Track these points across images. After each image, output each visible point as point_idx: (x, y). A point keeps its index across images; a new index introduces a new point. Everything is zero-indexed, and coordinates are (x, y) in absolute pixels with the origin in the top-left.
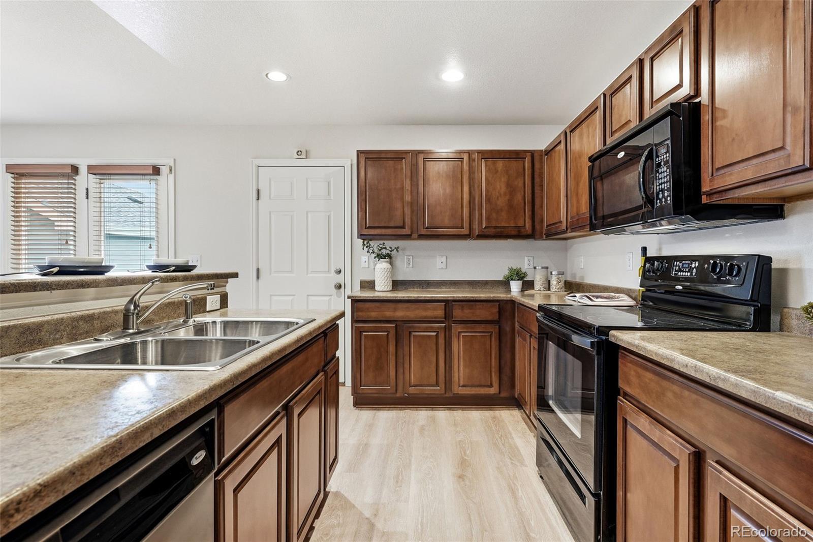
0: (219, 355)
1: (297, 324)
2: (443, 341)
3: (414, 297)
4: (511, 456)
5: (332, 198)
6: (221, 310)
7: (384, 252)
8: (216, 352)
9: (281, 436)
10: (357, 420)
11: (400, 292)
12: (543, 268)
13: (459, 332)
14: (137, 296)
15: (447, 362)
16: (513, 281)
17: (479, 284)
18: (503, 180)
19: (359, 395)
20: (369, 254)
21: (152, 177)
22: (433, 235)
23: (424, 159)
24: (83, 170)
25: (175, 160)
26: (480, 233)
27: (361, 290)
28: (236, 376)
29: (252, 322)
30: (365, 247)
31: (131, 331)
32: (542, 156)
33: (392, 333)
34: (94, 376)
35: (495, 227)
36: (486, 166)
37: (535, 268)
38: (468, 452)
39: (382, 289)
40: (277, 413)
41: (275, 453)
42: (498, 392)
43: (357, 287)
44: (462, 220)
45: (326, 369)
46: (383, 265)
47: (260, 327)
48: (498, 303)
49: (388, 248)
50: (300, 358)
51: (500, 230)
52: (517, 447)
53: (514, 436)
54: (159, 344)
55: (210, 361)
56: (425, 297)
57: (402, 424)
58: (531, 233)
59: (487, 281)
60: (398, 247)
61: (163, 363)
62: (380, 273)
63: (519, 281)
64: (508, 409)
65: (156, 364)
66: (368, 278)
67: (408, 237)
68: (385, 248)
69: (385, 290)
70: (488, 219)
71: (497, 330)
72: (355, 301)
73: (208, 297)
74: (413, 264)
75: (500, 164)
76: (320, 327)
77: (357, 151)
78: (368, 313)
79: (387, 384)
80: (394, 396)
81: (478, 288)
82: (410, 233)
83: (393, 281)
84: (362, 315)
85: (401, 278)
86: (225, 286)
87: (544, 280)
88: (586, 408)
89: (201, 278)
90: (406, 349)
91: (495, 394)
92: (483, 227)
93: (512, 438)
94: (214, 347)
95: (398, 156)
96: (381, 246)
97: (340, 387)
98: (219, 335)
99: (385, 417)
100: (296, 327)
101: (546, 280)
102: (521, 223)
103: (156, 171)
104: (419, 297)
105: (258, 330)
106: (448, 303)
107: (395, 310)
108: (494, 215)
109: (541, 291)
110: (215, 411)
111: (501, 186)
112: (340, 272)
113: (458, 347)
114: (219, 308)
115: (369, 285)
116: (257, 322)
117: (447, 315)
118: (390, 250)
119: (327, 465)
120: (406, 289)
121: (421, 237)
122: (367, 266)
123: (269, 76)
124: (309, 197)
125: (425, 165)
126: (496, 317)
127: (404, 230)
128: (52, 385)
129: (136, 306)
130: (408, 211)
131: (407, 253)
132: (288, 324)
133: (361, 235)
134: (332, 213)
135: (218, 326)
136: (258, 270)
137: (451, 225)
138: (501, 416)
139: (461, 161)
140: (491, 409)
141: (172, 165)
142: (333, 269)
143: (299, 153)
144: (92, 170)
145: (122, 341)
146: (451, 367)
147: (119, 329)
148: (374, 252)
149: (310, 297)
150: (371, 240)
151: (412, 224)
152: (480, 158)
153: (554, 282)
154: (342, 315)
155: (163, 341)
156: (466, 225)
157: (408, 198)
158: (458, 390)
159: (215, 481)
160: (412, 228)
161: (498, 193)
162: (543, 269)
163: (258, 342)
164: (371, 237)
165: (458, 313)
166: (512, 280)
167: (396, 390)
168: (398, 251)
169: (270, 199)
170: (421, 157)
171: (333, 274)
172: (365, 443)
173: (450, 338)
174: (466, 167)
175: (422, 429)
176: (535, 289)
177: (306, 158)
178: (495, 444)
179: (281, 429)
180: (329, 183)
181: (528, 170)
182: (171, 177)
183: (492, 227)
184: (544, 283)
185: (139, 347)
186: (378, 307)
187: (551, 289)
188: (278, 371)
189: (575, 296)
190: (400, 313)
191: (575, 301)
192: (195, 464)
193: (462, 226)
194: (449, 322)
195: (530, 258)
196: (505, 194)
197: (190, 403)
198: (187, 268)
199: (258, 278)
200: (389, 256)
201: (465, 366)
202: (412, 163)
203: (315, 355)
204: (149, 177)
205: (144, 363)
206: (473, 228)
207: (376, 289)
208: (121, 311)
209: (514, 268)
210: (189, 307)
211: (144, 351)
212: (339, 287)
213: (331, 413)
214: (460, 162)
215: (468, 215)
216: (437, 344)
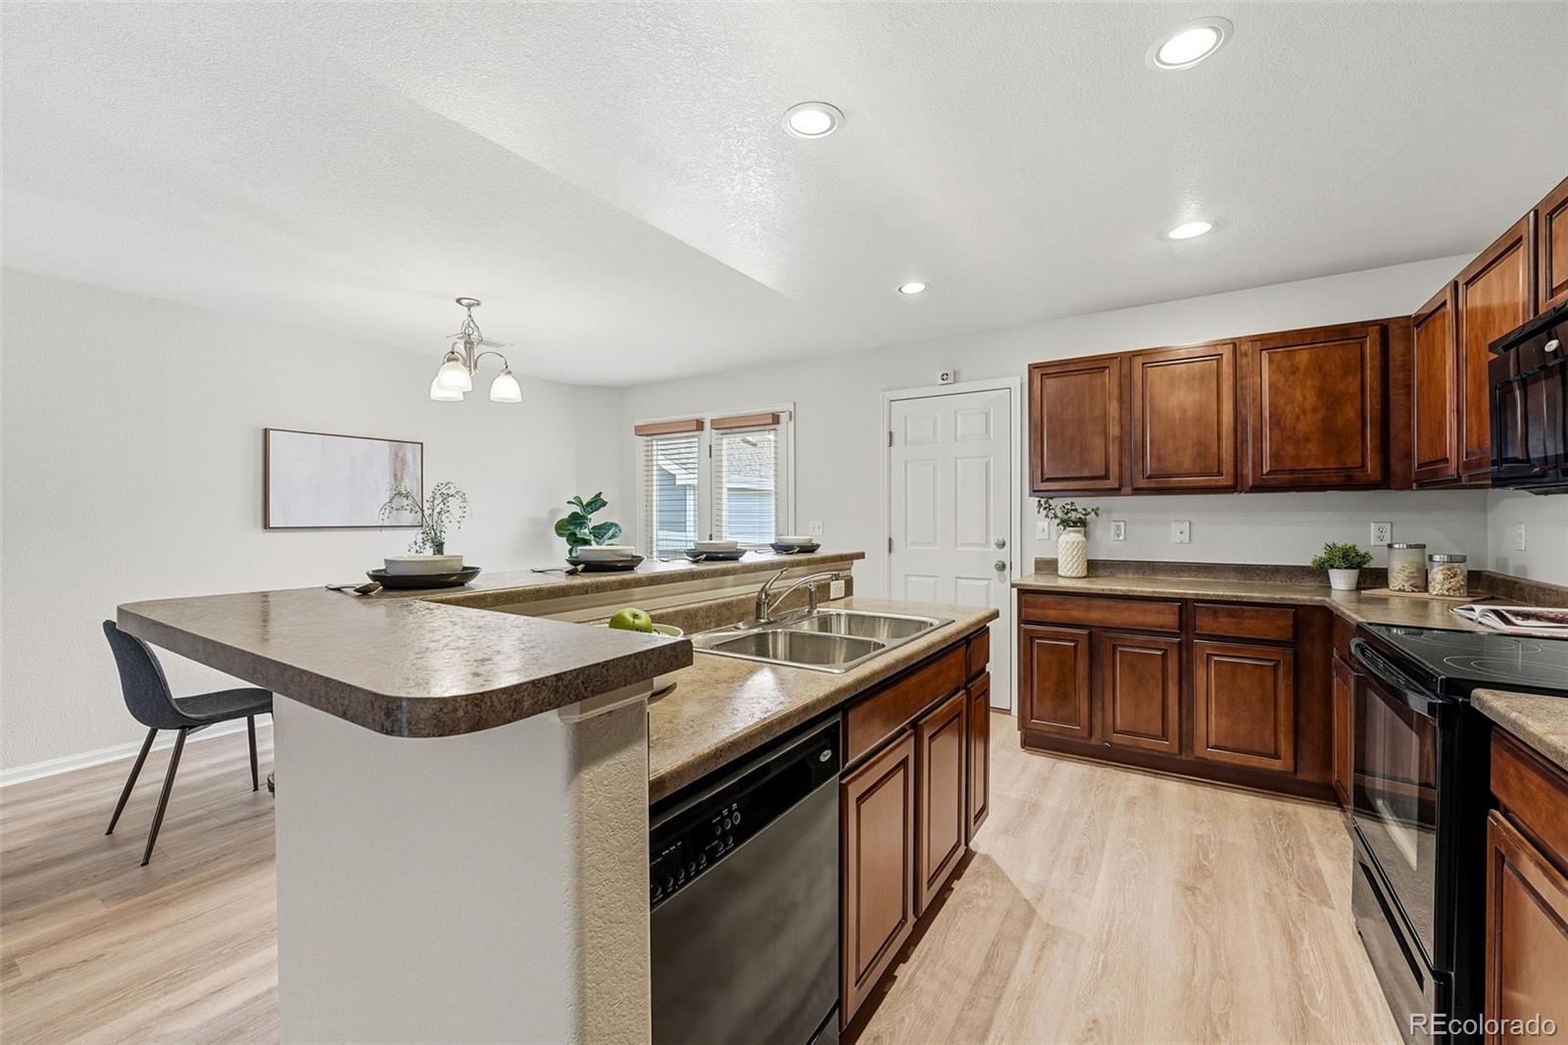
0: (842, 658)
1: (931, 625)
2: (1176, 667)
3: (1121, 590)
4: (1300, 883)
5: (992, 437)
6: (846, 599)
7: (1073, 515)
8: (840, 654)
9: (907, 757)
10: (1024, 768)
11: (1099, 580)
12: (1410, 546)
13: (1208, 654)
14: (768, 586)
15: (1184, 702)
16: (1336, 570)
17: (1258, 572)
18: (1309, 384)
19: (1030, 732)
20: (1048, 520)
21: (772, 427)
22: (1161, 485)
23: (1143, 364)
24: (707, 425)
25: (795, 404)
26: (1256, 484)
27: (1036, 574)
28: (859, 682)
29: (880, 618)
30: (1042, 509)
31: (763, 621)
32: (1409, 327)
33: (1083, 645)
34: (743, 665)
35: (1292, 471)
36: (1271, 361)
37: (1390, 546)
38: (1211, 856)
39: (1070, 575)
40: (903, 731)
41: (900, 774)
42: (1292, 770)
43: (1031, 568)
44: (1219, 460)
45: (969, 686)
46: (1073, 536)
47: (889, 626)
48: (1293, 610)
49: (1080, 510)
50: (932, 669)
51: (1302, 476)
52: (1319, 873)
53: (1318, 852)
54: (788, 636)
55: (834, 662)
56: (1142, 592)
57: (1098, 787)
58: (1379, 479)
59: (1276, 566)
60: (1098, 509)
61: (791, 660)
62: (1067, 550)
63: (1350, 571)
64: (1318, 805)
65: (785, 659)
66: (1048, 555)
67: (1115, 492)
68: (1075, 510)
69: (1074, 575)
70: (1275, 456)
71: (1290, 659)
72: (1024, 593)
73: (832, 583)
74: (1125, 533)
75: (1303, 357)
76: (958, 633)
77: (1029, 365)
78: (1044, 611)
79: (1075, 721)
80: (1088, 742)
81: (1257, 578)
82: (1117, 486)
83: (1088, 561)
84: (1034, 613)
85: (1102, 555)
86: (850, 569)
87: (1414, 570)
88: (1424, 819)
89: (824, 560)
90: (1108, 673)
91: (1283, 771)
92: (1265, 472)
93: (1313, 856)
94: (838, 646)
95: (1096, 365)
96: (1067, 507)
97: (991, 713)
98: (843, 633)
99: (1071, 770)
100: (929, 629)
101: (1418, 570)
102: (1354, 460)
103: (776, 419)
104: (1129, 591)
105: (886, 628)
106: (1185, 606)
107: (1088, 609)
108: (1290, 449)
109: (1404, 591)
110: (840, 714)
111: (1304, 395)
112: (1003, 545)
113: (1204, 679)
114: (843, 595)
115: (1048, 566)
116: (885, 618)
117: (1184, 624)
118: (1084, 512)
119: (970, 816)
120: (1112, 575)
121: (1138, 491)
122: (1046, 537)
123: (903, 290)
124: (958, 437)
125: (1147, 373)
126: (1288, 635)
127: (1107, 481)
128: (716, 669)
129: (767, 595)
130: (1113, 450)
131: (1116, 516)
132: (921, 625)
133: (1034, 491)
134: (992, 458)
135: (843, 619)
136: (890, 539)
137: (1197, 469)
138: (1296, 814)
139: (1218, 360)
140: (1275, 797)
141: (792, 410)
142: (993, 541)
143: (945, 377)
144: (717, 425)
145: (756, 631)
146: (1191, 711)
147: (752, 618)
148: (1056, 517)
149: (959, 580)
150: (1051, 498)
151: (1121, 471)
152: (1258, 349)
153: (1437, 575)
154: (995, 615)
155: (791, 634)
156: (1228, 467)
157: (1114, 430)
158: (1202, 751)
159: (840, 784)
160: (1121, 477)
161: (1299, 407)
162: (1411, 550)
163: (883, 646)
164: (1052, 494)
165: (1205, 623)
166: (1332, 567)
167: (1091, 734)
168: (1097, 514)
169: (906, 443)
170: (1138, 361)
171: (993, 547)
172: (1033, 801)
173: (1191, 661)
174: (1227, 369)
175: (1131, 803)
176: (1391, 587)
177: (955, 382)
178: (1271, 857)
179: (907, 749)
180: (987, 416)
181: (1372, 358)
182: (792, 424)
183: (1284, 471)
184: (1414, 577)
185: (770, 638)
186: (1060, 603)
187: (1431, 589)
188: (905, 682)
189: (1473, 610)
190: (1096, 615)
191: (1471, 619)
192: (823, 760)
193: (1219, 471)
194: (1187, 634)
195: (1382, 525)
196: (1315, 410)
197: (819, 702)
198: (810, 549)
199: (890, 550)
200: (1082, 523)
201: (1219, 714)
202: (1123, 373)
203: (953, 667)
204: (768, 427)
205: (775, 657)
206: (1242, 475)
207: (1060, 573)
208: (753, 598)
209: (1340, 545)
210: (814, 595)
211: (775, 643)
212: (1002, 567)
213: (977, 749)
214: (1215, 362)
215: (1231, 451)
216: (1164, 669)
